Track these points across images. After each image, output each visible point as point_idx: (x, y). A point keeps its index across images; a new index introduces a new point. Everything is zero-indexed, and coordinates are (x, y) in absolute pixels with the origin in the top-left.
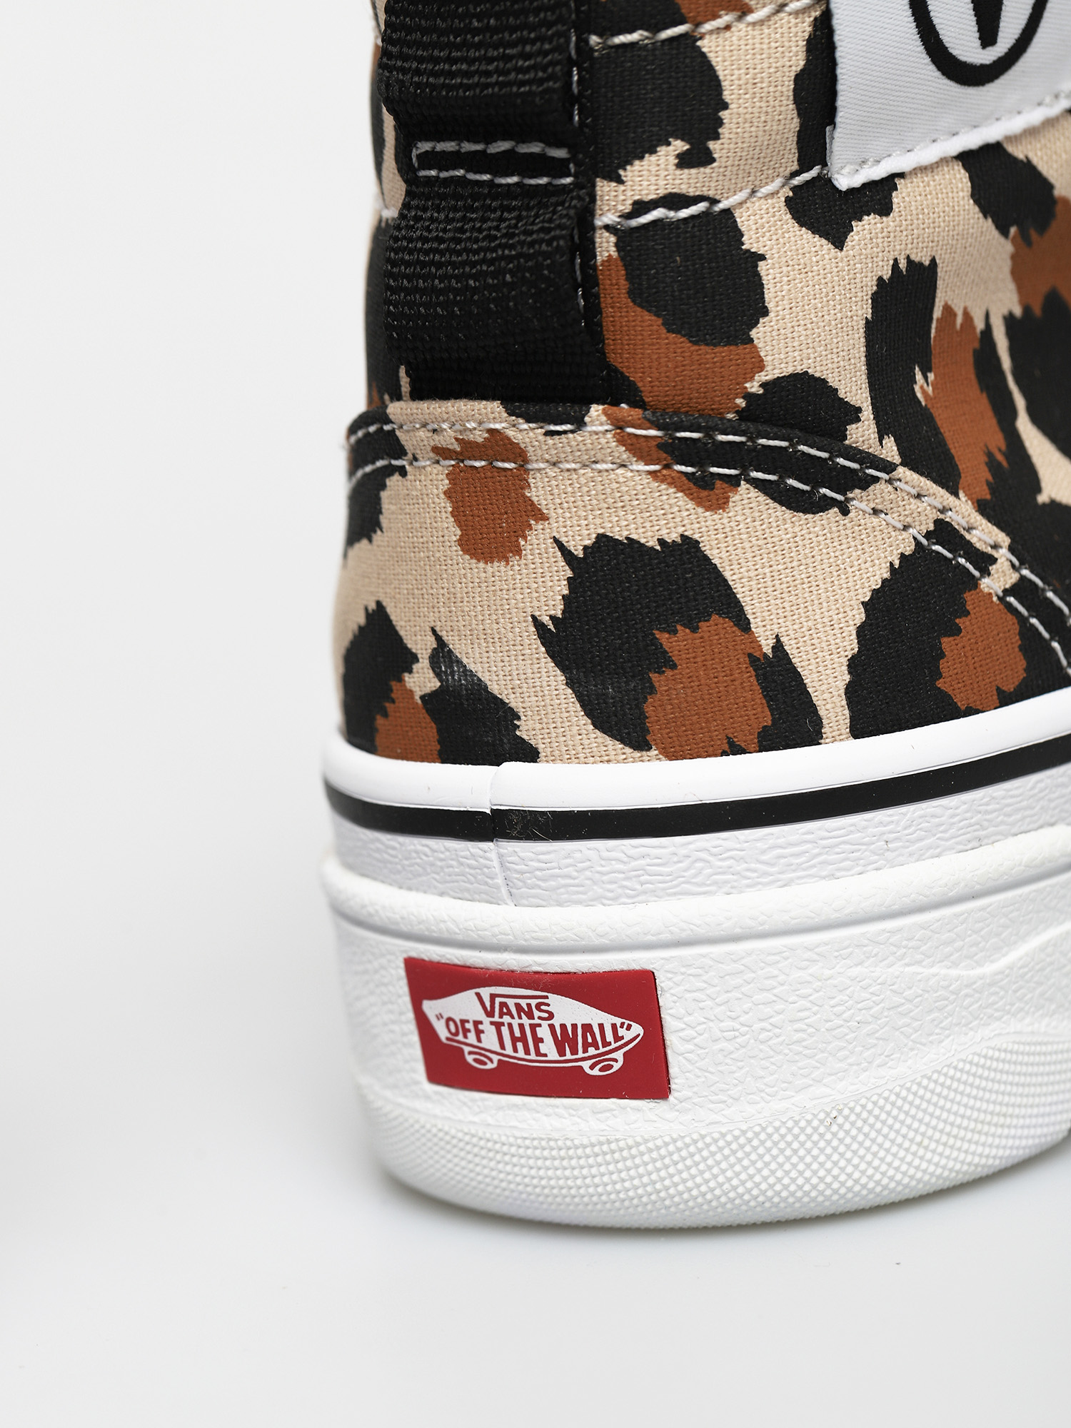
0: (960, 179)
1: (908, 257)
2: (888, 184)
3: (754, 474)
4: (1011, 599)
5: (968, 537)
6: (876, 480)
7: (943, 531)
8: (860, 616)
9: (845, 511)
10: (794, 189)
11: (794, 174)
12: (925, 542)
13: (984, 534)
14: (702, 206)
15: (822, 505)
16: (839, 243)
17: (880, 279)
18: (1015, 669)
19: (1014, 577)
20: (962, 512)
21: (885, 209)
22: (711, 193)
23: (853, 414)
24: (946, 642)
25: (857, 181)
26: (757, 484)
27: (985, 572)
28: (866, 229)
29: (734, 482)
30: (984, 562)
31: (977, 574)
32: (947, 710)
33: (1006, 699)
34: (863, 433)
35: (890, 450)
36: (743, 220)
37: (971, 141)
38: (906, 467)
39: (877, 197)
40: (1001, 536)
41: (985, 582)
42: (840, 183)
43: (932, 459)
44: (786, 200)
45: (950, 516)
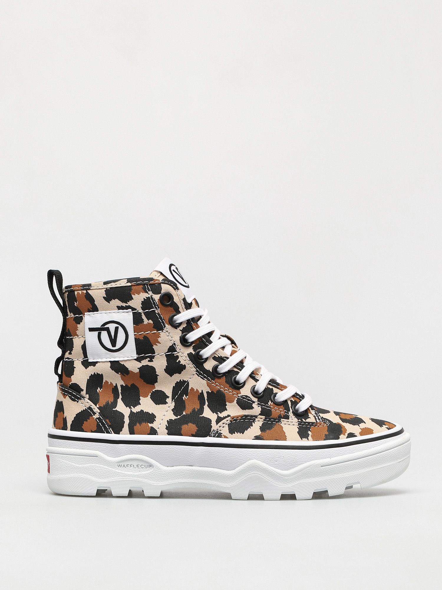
0: (109, 364)
1: (97, 373)
2: (97, 362)
3: (69, 395)
4: (97, 420)
5: (93, 410)
6: (82, 399)
7: (90, 408)
8: (75, 416)
9: (78, 402)
10: (83, 360)
11: (84, 358)
12: (87, 409)
13: (96, 410)
14: (71, 360)
15: (75, 401)
16: (86, 369)
17: (92, 375)
18: (95, 429)
19: (99, 417)
20: (93, 406)
21: (94, 366)
22: (72, 358)
23: (82, 390)
24: (85, 422)
25: (92, 361)
26: (69, 396)
27: (94, 415)
28: (91, 368)
29: (67, 395)
30: (94, 413)
31: (93, 415)
32: (83, 430)
33: (92, 432)
34: (84, 393)
35: (87, 396)
36: (75, 362)
37: (112, 360)
38: (88, 399)
39: (94, 364)
40: (99, 411)
41: (94, 416)
42: (89, 361)
43: (94, 399)
44: (82, 361)
45: (92, 407)
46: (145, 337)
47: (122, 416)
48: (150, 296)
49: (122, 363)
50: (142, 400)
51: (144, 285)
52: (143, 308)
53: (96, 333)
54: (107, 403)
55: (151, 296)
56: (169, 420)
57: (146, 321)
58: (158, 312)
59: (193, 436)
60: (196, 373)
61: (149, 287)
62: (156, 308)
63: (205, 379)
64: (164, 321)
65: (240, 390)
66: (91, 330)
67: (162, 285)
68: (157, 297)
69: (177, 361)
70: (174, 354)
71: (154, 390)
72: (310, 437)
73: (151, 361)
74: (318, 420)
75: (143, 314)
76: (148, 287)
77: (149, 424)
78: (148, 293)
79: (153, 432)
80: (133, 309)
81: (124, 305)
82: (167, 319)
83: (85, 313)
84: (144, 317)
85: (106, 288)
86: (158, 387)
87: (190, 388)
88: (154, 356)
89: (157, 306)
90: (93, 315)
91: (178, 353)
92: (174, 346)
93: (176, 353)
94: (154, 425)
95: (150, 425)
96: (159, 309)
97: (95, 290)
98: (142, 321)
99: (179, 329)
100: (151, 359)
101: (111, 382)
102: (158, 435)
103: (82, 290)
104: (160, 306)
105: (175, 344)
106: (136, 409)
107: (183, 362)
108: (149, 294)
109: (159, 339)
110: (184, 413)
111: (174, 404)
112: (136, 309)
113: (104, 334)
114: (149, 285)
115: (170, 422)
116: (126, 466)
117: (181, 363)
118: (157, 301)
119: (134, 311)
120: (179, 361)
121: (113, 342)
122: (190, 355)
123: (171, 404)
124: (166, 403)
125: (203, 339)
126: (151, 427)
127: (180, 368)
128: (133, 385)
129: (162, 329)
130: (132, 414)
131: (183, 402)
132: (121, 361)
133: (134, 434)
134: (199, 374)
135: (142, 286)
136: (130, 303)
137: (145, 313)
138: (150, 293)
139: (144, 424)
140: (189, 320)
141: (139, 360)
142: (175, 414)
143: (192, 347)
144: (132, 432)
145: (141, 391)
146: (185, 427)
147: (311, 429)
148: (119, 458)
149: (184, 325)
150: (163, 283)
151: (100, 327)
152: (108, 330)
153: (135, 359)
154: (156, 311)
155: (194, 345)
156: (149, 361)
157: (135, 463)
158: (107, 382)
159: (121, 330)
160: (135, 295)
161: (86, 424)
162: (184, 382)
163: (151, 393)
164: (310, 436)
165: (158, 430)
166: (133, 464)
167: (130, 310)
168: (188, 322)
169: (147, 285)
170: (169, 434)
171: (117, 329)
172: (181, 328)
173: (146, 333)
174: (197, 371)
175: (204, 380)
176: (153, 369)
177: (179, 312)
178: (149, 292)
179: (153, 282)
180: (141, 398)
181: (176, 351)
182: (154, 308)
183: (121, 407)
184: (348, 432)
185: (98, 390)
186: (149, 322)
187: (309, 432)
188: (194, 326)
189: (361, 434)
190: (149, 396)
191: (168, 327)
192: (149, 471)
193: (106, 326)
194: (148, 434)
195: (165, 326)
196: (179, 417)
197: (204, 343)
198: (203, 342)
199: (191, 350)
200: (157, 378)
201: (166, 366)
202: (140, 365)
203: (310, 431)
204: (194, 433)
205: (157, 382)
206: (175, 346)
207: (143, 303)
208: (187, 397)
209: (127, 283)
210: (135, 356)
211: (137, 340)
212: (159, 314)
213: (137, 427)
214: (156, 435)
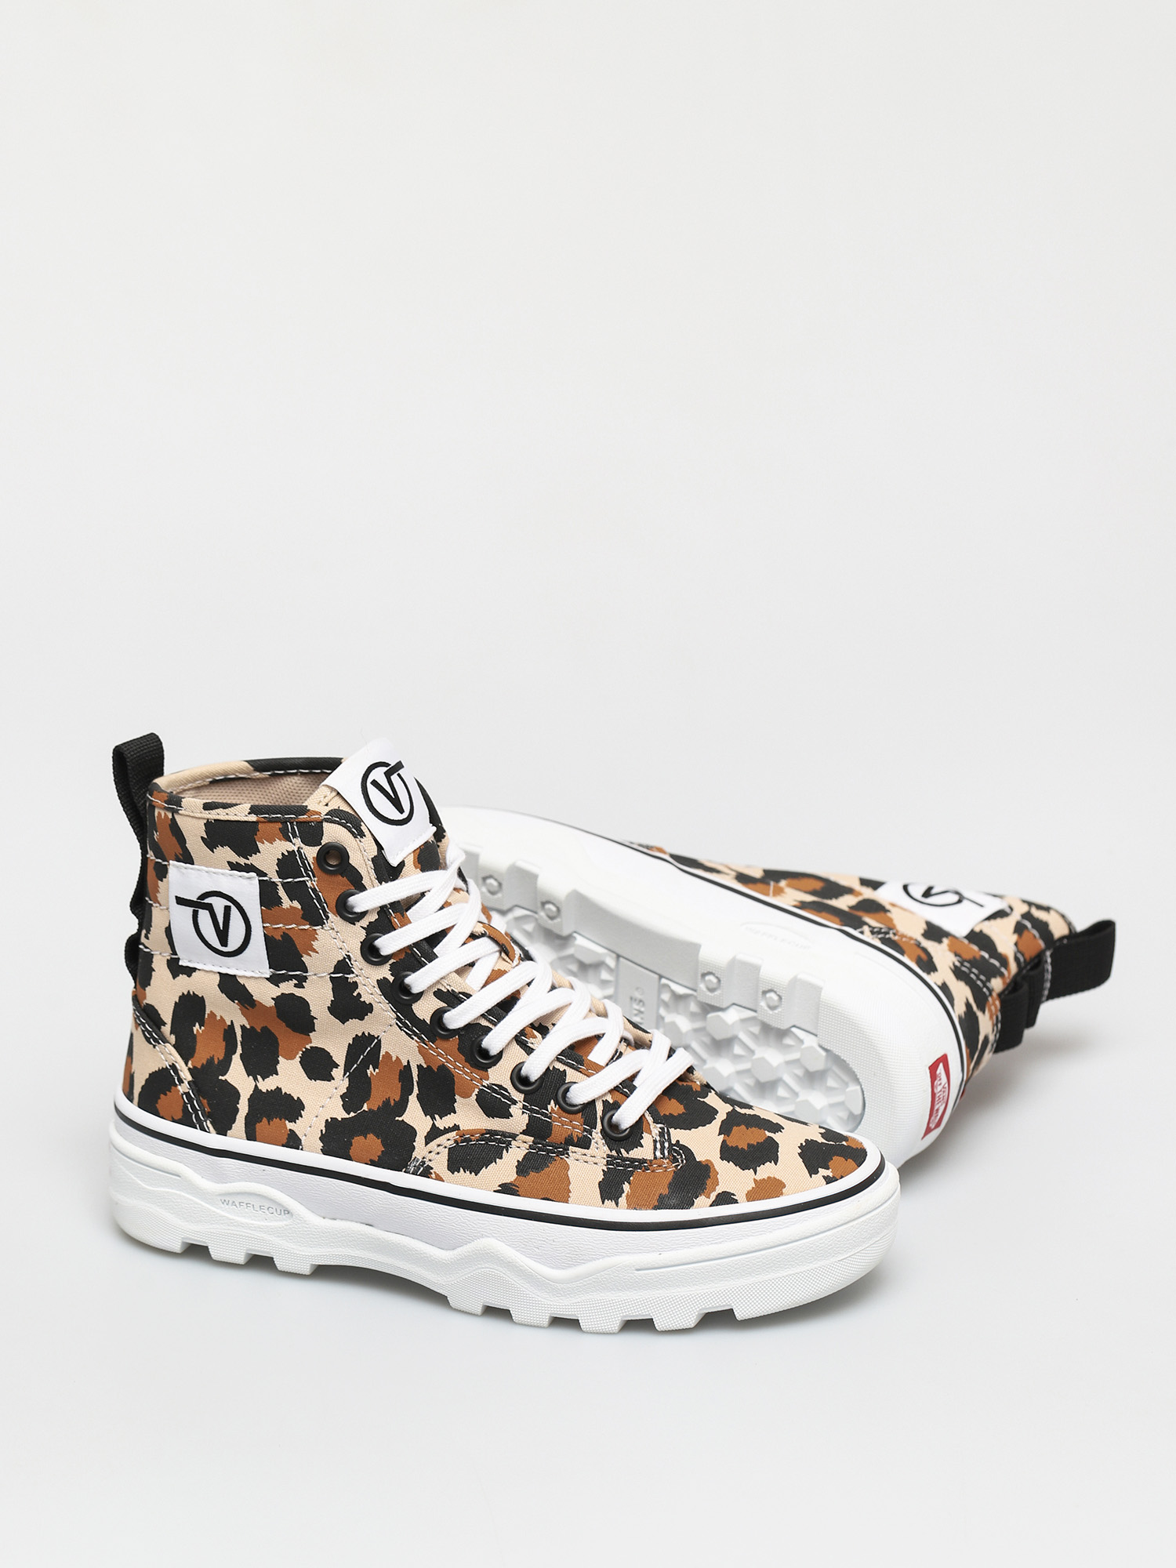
0: (218, 979)
1: (194, 992)
2: (195, 969)
4: (184, 1096)
5: (180, 1072)
6: (161, 1044)
7: (173, 1067)
8: (147, 1076)
9: (154, 1048)
10: (171, 958)
11: (170, 954)
12: (169, 1066)
13: (186, 1076)
14: (148, 950)
15: (150, 1042)
16: (174, 978)
17: (183, 994)
18: (180, 1115)
19: (187, 1091)
20: (181, 1065)
21: (189, 976)
23: (164, 1024)
24: (162, 1096)
25: (184, 965)
27: (180, 1084)
28: (182, 978)
31: (178, 1083)
32: (156, 1113)
33: (174, 1121)
34: (166, 1030)
35: (173, 1039)
36: (155, 957)
37: (224, 971)
38: (174, 1046)
39: (189, 971)
40: (190, 1078)
41: (179, 1087)
42: (180, 963)
43: (186, 1048)
44: (168, 960)
45: (177, 1065)
46: (286, 936)
47: (235, 1094)
48: (296, 850)
49: (241, 981)
50: (283, 1064)
51: (284, 822)
52: (280, 874)
53: (190, 910)
54: (210, 1061)
55: (299, 848)
56: (330, 1120)
57: (286, 903)
58: (313, 884)
59: (373, 1163)
60: (397, 1024)
61: (295, 827)
62: (308, 876)
63: (415, 1038)
64: (325, 905)
65: (489, 1070)
66: (181, 901)
67: (325, 824)
68: (311, 852)
69: (355, 994)
70: (348, 978)
71: (308, 1047)
72: (623, 1200)
73: (299, 986)
74: (658, 1154)
75: (280, 887)
76: (293, 828)
77: (287, 1122)
78: (291, 842)
79: (293, 1142)
80: (260, 873)
81: (242, 861)
82: (332, 901)
83: (171, 862)
84: (282, 893)
85: (208, 820)
86: (317, 1040)
87: (382, 1053)
88: (306, 978)
89: (310, 873)
90: (184, 871)
91: (357, 976)
92: (347, 960)
93: (352, 976)
94: (297, 1127)
95: (290, 1125)
96: (316, 879)
97: (188, 818)
98: (279, 901)
99: (358, 924)
100: (301, 982)
101: (221, 1017)
102: (302, 1149)
103: (166, 808)
104: (317, 871)
105: (349, 957)
106: (267, 1085)
107: (365, 998)
108: (294, 844)
109: (315, 944)
110: (365, 1107)
111: (346, 1083)
112: (265, 875)
113: (204, 916)
114: (295, 823)
115: (332, 1124)
116: (238, 1205)
117: (362, 1000)
118: (311, 860)
119: (261, 878)
120: (359, 995)
121: (223, 935)
122: (382, 984)
123: (340, 1082)
124: (330, 1078)
125: (415, 949)
126: (290, 1130)
127: (363, 1010)
128: (265, 1029)
129: (320, 922)
130: (257, 1095)
131: (368, 1081)
132: (239, 977)
133: (254, 1139)
134: (402, 1025)
135: (280, 825)
136: (254, 860)
137: (284, 885)
138: (298, 841)
139: (276, 1121)
140: (385, 906)
141: (275, 980)
142: (347, 1108)
143: (387, 966)
144: (251, 1135)
145: (282, 1045)
146: (358, 1142)
147: (631, 1178)
148: (225, 1185)
149: (373, 917)
150: (327, 820)
151: (195, 900)
152: (210, 908)
153: (267, 979)
154: (309, 884)
155: (392, 961)
156: (296, 986)
157: (257, 1203)
158: (212, 1014)
159: (235, 912)
160: (263, 843)
161: (163, 1102)
162: (371, 1037)
163: (303, 1052)
164: (624, 1195)
165: (303, 1139)
166: (252, 1203)
167: (253, 874)
168: (383, 910)
169: (291, 823)
170: (325, 1152)
171: (227, 909)
172: (365, 922)
173: (287, 927)
174: (398, 1018)
175: (413, 1039)
176: (303, 1004)
177: (363, 888)
178: (294, 840)
179: (305, 816)
180: (280, 1059)
181: (353, 973)
182: (303, 877)
183: (237, 1075)
184: (719, 1190)
185: (195, 1029)
186: (292, 905)
187: (626, 1187)
188: (396, 920)
189: (751, 1196)
190: (298, 1059)
191: (334, 919)
192: (282, 1222)
193: (207, 901)
194: (283, 1146)
195: (328, 918)
196: (352, 1114)
197: (417, 959)
198: (414, 956)
199: (385, 972)
200: (314, 1023)
201: (332, 1001)
202: (276, 991)
203: (629, 1183)
204: (376, 1159)
205: (315, 1031)
206: (350, 961)
207: (280, 863)
208: (377, 1070)
209: (249, 813)
210: (268, 972)
211: (269, 940)
212: (314, 890)
213: (262, 1126)
214: (298, 1149)
